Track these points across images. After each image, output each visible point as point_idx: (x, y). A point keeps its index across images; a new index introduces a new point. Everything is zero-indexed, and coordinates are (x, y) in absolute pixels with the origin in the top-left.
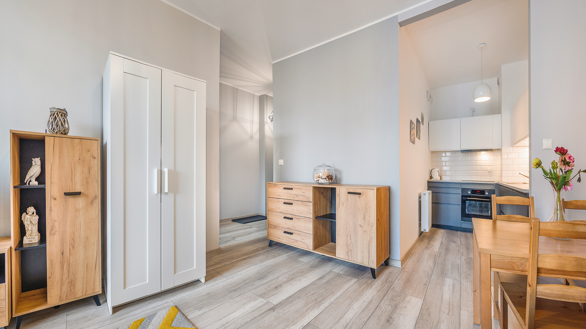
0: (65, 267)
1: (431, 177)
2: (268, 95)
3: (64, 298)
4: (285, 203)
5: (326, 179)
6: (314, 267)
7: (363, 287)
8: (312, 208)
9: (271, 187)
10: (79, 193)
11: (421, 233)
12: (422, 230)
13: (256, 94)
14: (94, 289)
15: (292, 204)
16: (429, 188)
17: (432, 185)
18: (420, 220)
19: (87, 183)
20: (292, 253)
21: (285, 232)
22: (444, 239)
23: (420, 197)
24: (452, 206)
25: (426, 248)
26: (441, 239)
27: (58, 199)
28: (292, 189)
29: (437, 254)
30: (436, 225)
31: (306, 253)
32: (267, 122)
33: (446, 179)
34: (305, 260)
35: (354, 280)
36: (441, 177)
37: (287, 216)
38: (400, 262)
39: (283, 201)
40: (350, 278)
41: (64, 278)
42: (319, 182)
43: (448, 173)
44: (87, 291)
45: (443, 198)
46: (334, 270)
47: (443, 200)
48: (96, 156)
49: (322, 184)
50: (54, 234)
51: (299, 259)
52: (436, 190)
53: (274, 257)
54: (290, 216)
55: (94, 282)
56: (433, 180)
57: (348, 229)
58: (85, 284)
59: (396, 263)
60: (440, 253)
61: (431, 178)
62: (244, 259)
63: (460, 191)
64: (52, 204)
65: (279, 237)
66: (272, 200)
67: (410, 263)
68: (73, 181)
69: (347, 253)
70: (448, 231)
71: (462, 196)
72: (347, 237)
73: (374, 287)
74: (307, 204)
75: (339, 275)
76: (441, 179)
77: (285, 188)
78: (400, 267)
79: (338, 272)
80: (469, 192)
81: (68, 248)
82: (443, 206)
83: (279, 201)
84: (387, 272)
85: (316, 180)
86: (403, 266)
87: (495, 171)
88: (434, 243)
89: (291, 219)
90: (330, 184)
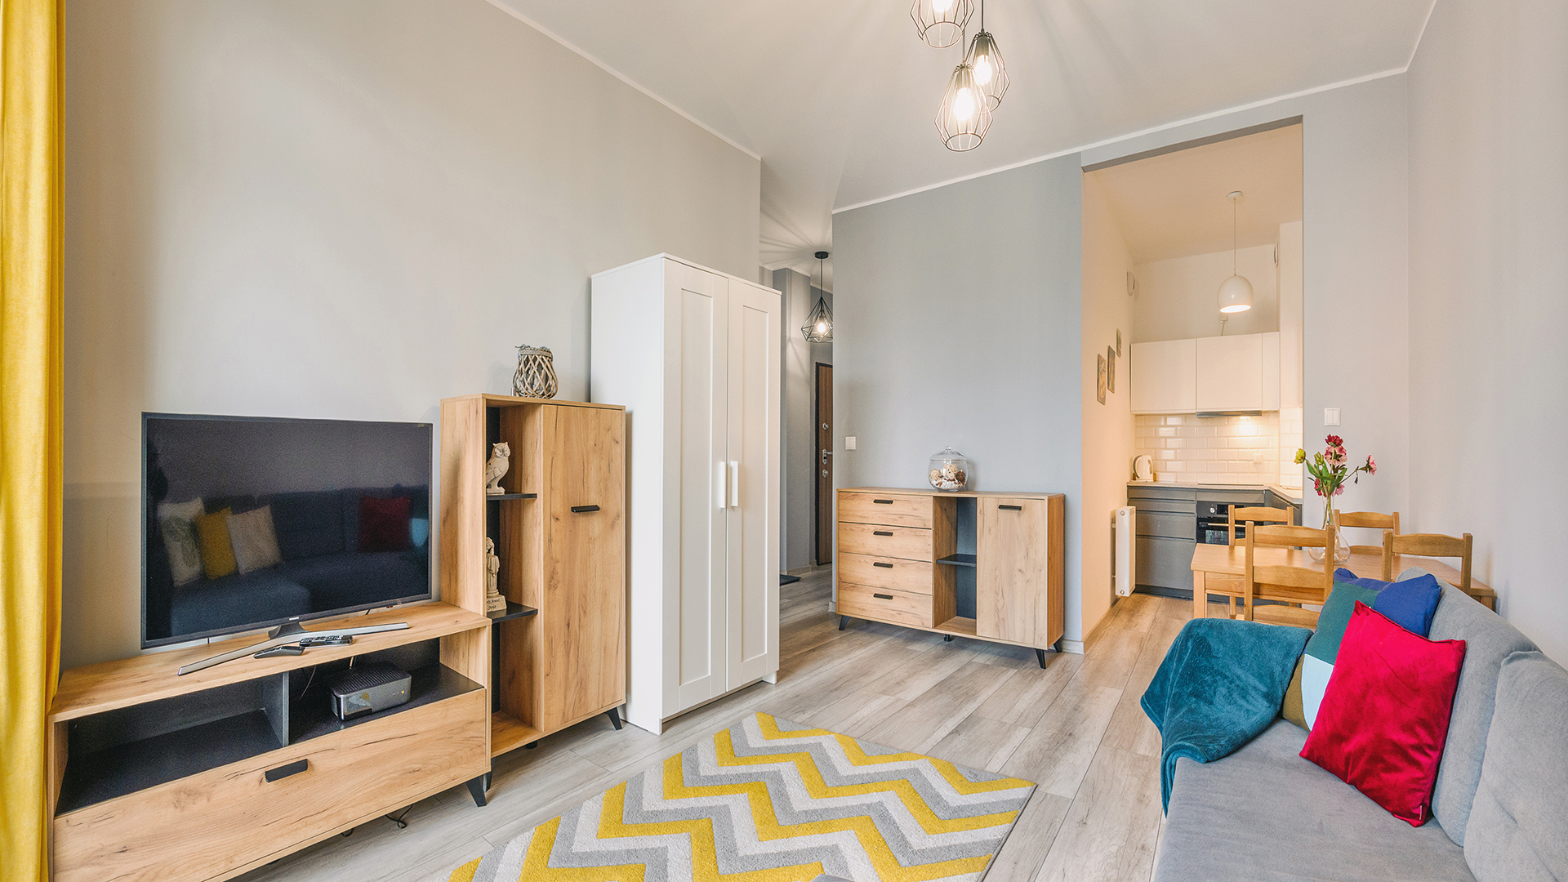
0: (572, 651)
1: (1135, 476)
2: (794, 269)
3: (571, 714)
4: (876, 533)
5: (954, 480)
6: (938, 658)
7: (1030, 678)
8: (931, 541)
9: (846, 499)
10: (596, 508)
11: (1115, 601)
12: (1118, 593)
13: (767, 267)
14: (614, 695)
15: (891, 534)
16: (1131, 501)
17: (1137, 495)
18: (1113, 573)
19: (606, 488)
20: (889, 639)
21: (876, 596)
22: (1159, 614)
23: (1113, 521)
24: (1178, 543)
25: (1124, 628)
26: (1153, 614)
27: (561, 518)
28: (891, 502)
29: (1144, 636)
30: (1144, 588)
31: (919, 635)
32: (790, 339)
33: (1166, 480)
34: (919, 647)
35: (1012, 672)
36: (1155, 475)
37: (880, 561)
38: (1082, 644)
39: (873, 528)
40: (1004, 669)
41: (570, 676)
42: (942, 487)
43: (1170, 466)
44: (604, 700)
45: (1160, 523)
46: (975, 660)
47: (1158, 529)
48: (619, 439)
49: (947, 491)
50: (555, 587)
51: (909, 648)
52: (1146, 506)
53: (862, 645)
54: (887, 561)
55: (615, 681)
56: (1138, 483)
57: (998, 579)
58: (601, 686)
59: (1075, 647)
60: (1151, 635)
61: (1134, 479)
62: (814, 650)
63: (1193, 508)
64: (553, 529)
65: (864, 608)
66: (848, 528)
67: (1099, 649)
68: (586, 485)
69: (997, 625)
70: (1168, 599)
71: (1199, 520)
72: (997, 594)
73: (1045, 678)
74: (922, 534)
75: (985, 666)
76: (1155, 480)
77: (876, 501)
78: (1082, 653)
79: (982, 662)
80: (1212, 510)
81: (577, 613)
82: (1158, 543)
83: (864, 530)
84: (1061, 660)
85: (934, 483)
86: (1087, 653)
87: (1269, 461)
88: (1140, 620)
89: (890, 566)
90: (960, 490)
